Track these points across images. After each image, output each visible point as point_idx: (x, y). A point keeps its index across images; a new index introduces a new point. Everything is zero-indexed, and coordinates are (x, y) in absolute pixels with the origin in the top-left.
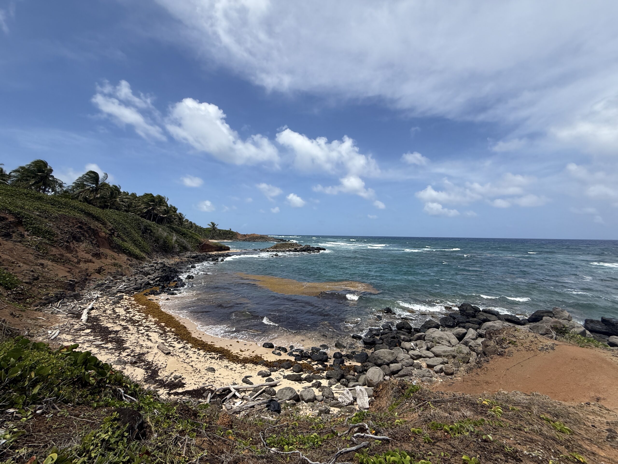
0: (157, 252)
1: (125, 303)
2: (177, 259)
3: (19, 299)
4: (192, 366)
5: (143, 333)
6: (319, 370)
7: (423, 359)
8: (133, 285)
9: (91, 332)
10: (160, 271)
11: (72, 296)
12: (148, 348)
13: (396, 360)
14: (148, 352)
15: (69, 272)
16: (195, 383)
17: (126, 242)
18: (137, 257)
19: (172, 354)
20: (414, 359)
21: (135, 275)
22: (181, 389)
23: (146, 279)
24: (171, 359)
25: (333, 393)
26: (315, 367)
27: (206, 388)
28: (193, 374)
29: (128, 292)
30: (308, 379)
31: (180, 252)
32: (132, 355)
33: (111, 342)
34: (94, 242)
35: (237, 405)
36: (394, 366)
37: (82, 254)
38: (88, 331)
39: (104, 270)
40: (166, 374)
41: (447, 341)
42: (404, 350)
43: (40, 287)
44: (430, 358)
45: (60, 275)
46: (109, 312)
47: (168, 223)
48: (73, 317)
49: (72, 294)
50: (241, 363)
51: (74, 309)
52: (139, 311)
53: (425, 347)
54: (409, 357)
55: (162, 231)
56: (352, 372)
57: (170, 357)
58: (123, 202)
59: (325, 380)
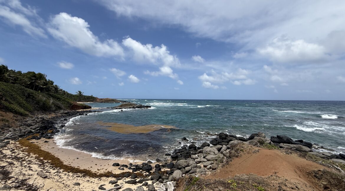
0: (38, 110)
1: (11, 146)
2: (53, 115)
4: (63, 183)
5: (26, 166)
6: (146, 176)
7: (202, 163)
8: (18, 133)
10: (40, 123)
12: (29, 176)
13: (189, 165)
14: (29, 178)
17: (12, 104)
18: (21, 114)
19: (48, 177)
20: (197, 164)
21: (19, 127)
23: (29, 129)
24: (47, 181)
25: (154, 188)
26: (144, 174)
28: (64, 188)
29: (14, 139)
30: (140, 182)
31: (56, 110)
32: (16, 181)
36: (187, 169)
41: (213, 152)
42: (192, 159)
44: (205, 162)
47: (47, 91)
50: (98, 177)
52: (22, 151)
53: (203, 157)
54: (195, 162)
55: (41, 97)
56: (165, 174)
57: (47, 180)
58: (10, 77)
59: (150, 181)
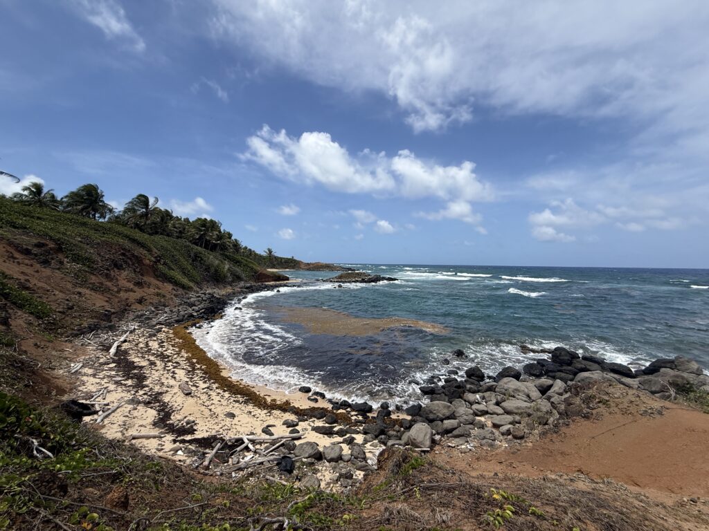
0: (208, 281)
1: (162, 336)
2: (229, 290)
3: (51, 329)
4: (210, 410)
5: (169, 370)
6: (357, 423)
7: (489, 415)
8: (175, 317)
9: (115, 366)
10: (208, 302)
11: (107, 327)
12: (168, 387)
13: (454, 415)
14: (167, 391)
15: (107, 301)
16: (208, 430)
17: (173, 270)
18: (183, 287)
19: (192, 395)
20: (477, 415)
21: (179, 306)
22: (190, 436)
23: (190, 310)
24: (190, 400)
25: (364, 453)
26: (353, 418)
27: (218, 437)
28: (209, 419)
29: (168, 325)
30: (341, 433)
31: (233, 281)
32: (149, 393)
33: (132, 378)
34: (138, 270)
35: (247, 459)
36: (448, 423)
37: (123, 283)
38: (113, 365)
39: (146, 300)
40: (179, 417)
41: (524, 394)
42: (467, 403)
43: (74, 317)
44: (498, 415)
45: (98, 305)
46: (141, 345)
47: (222, 249)
48: (102, 350)
49: (107, 326)
50: (267, 409)
51: (106, 342)
52: (173, 346)
53: (494, 401)
54: (472, 412)
55: (213, 259)
56: (397, 427)
57: (189, 398)
58: (175, 227)
59: (362, 435)
